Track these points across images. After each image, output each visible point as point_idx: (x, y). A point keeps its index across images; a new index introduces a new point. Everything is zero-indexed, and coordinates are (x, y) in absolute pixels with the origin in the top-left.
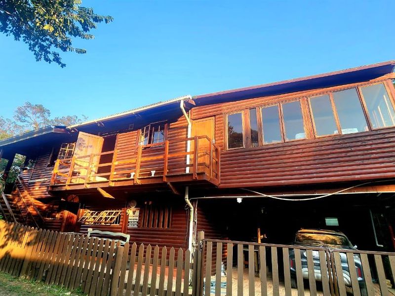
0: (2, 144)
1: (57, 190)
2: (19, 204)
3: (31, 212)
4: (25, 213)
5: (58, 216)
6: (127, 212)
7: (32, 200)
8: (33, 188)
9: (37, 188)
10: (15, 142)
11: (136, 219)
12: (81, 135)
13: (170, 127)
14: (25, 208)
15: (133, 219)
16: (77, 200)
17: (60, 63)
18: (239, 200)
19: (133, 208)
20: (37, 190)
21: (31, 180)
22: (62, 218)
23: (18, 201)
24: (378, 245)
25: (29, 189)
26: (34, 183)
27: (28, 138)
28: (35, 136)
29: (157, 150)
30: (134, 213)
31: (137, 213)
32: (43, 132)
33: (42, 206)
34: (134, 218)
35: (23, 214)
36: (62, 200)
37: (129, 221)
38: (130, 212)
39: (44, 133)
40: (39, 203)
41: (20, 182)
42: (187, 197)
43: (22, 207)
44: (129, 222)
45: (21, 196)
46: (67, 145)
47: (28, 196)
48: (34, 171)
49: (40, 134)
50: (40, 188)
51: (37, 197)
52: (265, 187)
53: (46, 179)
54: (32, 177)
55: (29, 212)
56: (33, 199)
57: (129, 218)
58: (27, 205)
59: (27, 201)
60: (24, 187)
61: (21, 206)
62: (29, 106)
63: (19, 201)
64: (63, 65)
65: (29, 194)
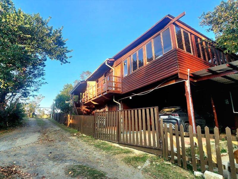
12: (88, 82)
13: (110, 72)
17: (68, 62)
18: (131, 98)
19: (107, 107)
24: (234, 112)
40: (87, 109)
42: (114, 100)
52: (135, 90)
56: (85, 108)
64: (69, 63)
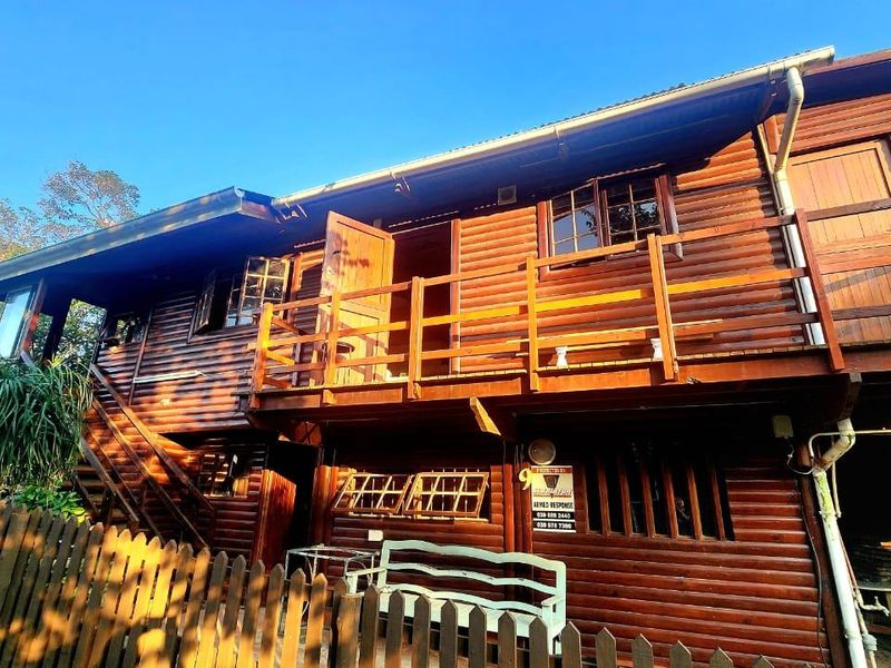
0: (4, 274)
1: (281, 406)
2: (108, 450)
3: (155, 475)
4: (135, 478)
5: (240, 485)
6: (522, 478)
7: (153, 438)
8: (152, 402)
9: (167, 402)
10: (92, 252)
11: (566, 505)
12: (335, 222)
13: (681, 186)
14: (130, 463)
15: (553, 505)
16: (315, 439)
19: (545, 466)
20: (168, 408)
21: (140, 375)
22: (256, 496)
23: (103, 442)
25: (138, 403)
26: (151, 385)
27: (141, 237)
28: (168, 228)
29: (628, 267)
30: (551, 481)
31: (566, 482)
32: (199, 213)
33: (183, 457)
34: (555, 500)
35: (125, 482)
36: (281, 438)
37: (534, 509)
38: (534, 479)
39: (202, 218)
40: (174, 448)
41: (104, 381)
43: (121, 460)
44: (535, 514)
45: (113, 424)
46: (264, 262)
47: (140, 425)
48: (147, 349)
49: (187, 223)
50: (175, 400)
51: (171, 428)
53: (197, 373)
54: (141, 367)
55: (151, 478)
56: (156, 436)
57: (534, 500)
58: (140, 455)
59: (137, 440)
60: (118, 398)
61: (114, 456)
62: (80, 173)
63: (107, 442)
65: (140, 418)
